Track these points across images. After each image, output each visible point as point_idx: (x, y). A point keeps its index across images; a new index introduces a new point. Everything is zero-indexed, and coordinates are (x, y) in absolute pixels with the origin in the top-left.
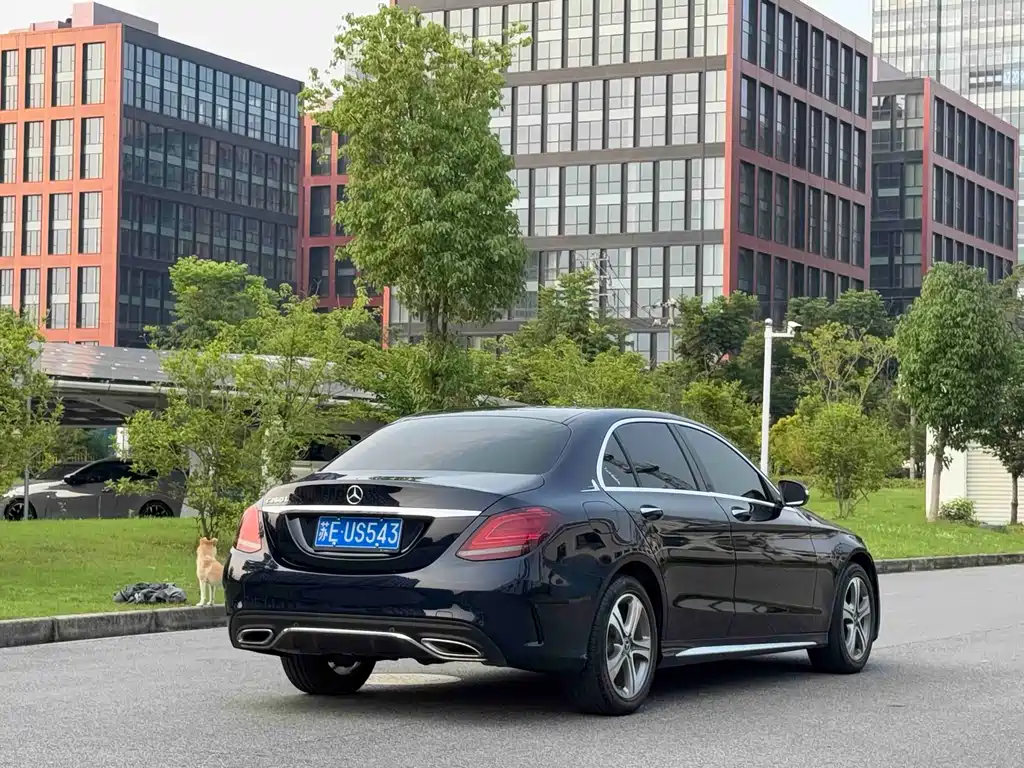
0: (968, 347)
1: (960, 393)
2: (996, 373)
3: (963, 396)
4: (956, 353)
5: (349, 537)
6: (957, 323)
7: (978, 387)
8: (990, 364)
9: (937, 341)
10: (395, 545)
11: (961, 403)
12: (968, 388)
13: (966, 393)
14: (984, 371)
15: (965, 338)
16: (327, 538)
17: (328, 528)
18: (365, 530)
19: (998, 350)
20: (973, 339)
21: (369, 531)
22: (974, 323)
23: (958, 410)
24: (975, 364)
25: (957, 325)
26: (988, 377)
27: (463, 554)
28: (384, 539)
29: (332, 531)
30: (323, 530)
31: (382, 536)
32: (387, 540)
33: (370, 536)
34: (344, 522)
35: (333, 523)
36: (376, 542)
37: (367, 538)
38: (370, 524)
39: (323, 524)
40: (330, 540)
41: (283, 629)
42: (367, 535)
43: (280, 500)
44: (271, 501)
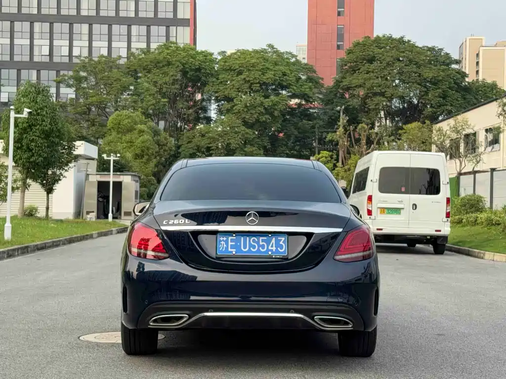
0: (44, 126)
1: (39, 150)
2: (57, 140)
3: (41, 152)
4: (38, 129)
5: (245, 248)
6: (39, 113)
7: (48, 147)
8: (54, 135)
9: (27, 122)
10: (284, 252)
11: (40, 156)
12: (43, 147)
13: (42, 150)
14: (51, 138)
15: (43, 121)
16: (227, 248)
17: (226, 241)
18: (258, 243)
19: (59, 128)
20: (47, 122)
21: (261, 243)
22: (47, 113)
23: (38, 159)
24: (47, 135)
25: (38, 114)
26: (53, 142)
27: (337, 257)
28: (274, 249)
29: (230, 243)
30: (222, 243)
31: (272, 246)
32: (277, 249)
33: (263, 247)
34: (238, 237)
35: (230, 238)
36: (268, 250)
37: (260, 248)
38: (261, 238)
39: (222, 239)
40: (230, 250)
41: (198, 314)
42: (259, 246)
43: (180, 222)
44: (170, 223)
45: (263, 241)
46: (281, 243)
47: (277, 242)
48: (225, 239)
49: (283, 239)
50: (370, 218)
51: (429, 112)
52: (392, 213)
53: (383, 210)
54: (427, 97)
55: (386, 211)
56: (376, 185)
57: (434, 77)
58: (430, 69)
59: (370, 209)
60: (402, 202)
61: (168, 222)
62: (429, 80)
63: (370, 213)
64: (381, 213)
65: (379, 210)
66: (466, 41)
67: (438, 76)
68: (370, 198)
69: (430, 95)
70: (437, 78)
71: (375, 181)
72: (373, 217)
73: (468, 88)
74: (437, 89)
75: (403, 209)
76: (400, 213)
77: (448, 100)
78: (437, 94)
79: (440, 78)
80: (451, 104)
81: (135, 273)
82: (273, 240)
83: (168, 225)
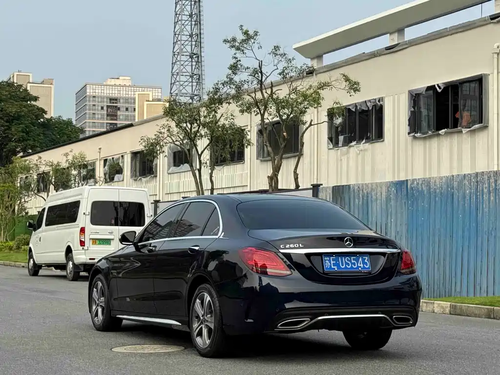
5: (343, 265)
10: (369, 268)
16: (331, 266)
17: (329, 261)
18: (350, 261)
21: (353, 261)
28: (362, 265)
29: (332, 262)
30: (327, 262)
31: (360, 264)
32: (364, 266)
33: (354, 264)
34: (337, 257)
35: (331, 258)
36: (358, 267)
37: (353, 265)
38: (352, 258)
39: (326, 259)
40: (333, 267)
41: (317, 318)
42: (352, 264)
43: (295, 246)
44: (287, 247)
45: (354, 259)
46: (366, 261)
47: (363, 260)
48: (328, 259)
49: (367, 258)
50: (83, 248)
51: (13, 146)
52: (103, 244)
53: (95, 241)
54: (10, 132)
55: (98, 242)
56: (88, 218)
57: (17, 112)
58: (12, 104)
59: (83, 240)
60: (112, 233)
61: (285, 246)
62: (13, 115)
63: (82, 243)
64: (93, 244)
65: (91, 240)
66: (13, 76)
67: (20, 112)
68: (83, 230)
69: (13, 130)
70: (20, 114)
71: (87, 214)
72: (86, 248)
73: (47, 124)
74: (20, 124)
75: (113, 239)
76: (110, 244)
77: (30, 135)
78: (20, 129)
79: (23, 114)
80: (33, 139)
81: (258, 287)
82: (360, 259)
83: (285, 248)
